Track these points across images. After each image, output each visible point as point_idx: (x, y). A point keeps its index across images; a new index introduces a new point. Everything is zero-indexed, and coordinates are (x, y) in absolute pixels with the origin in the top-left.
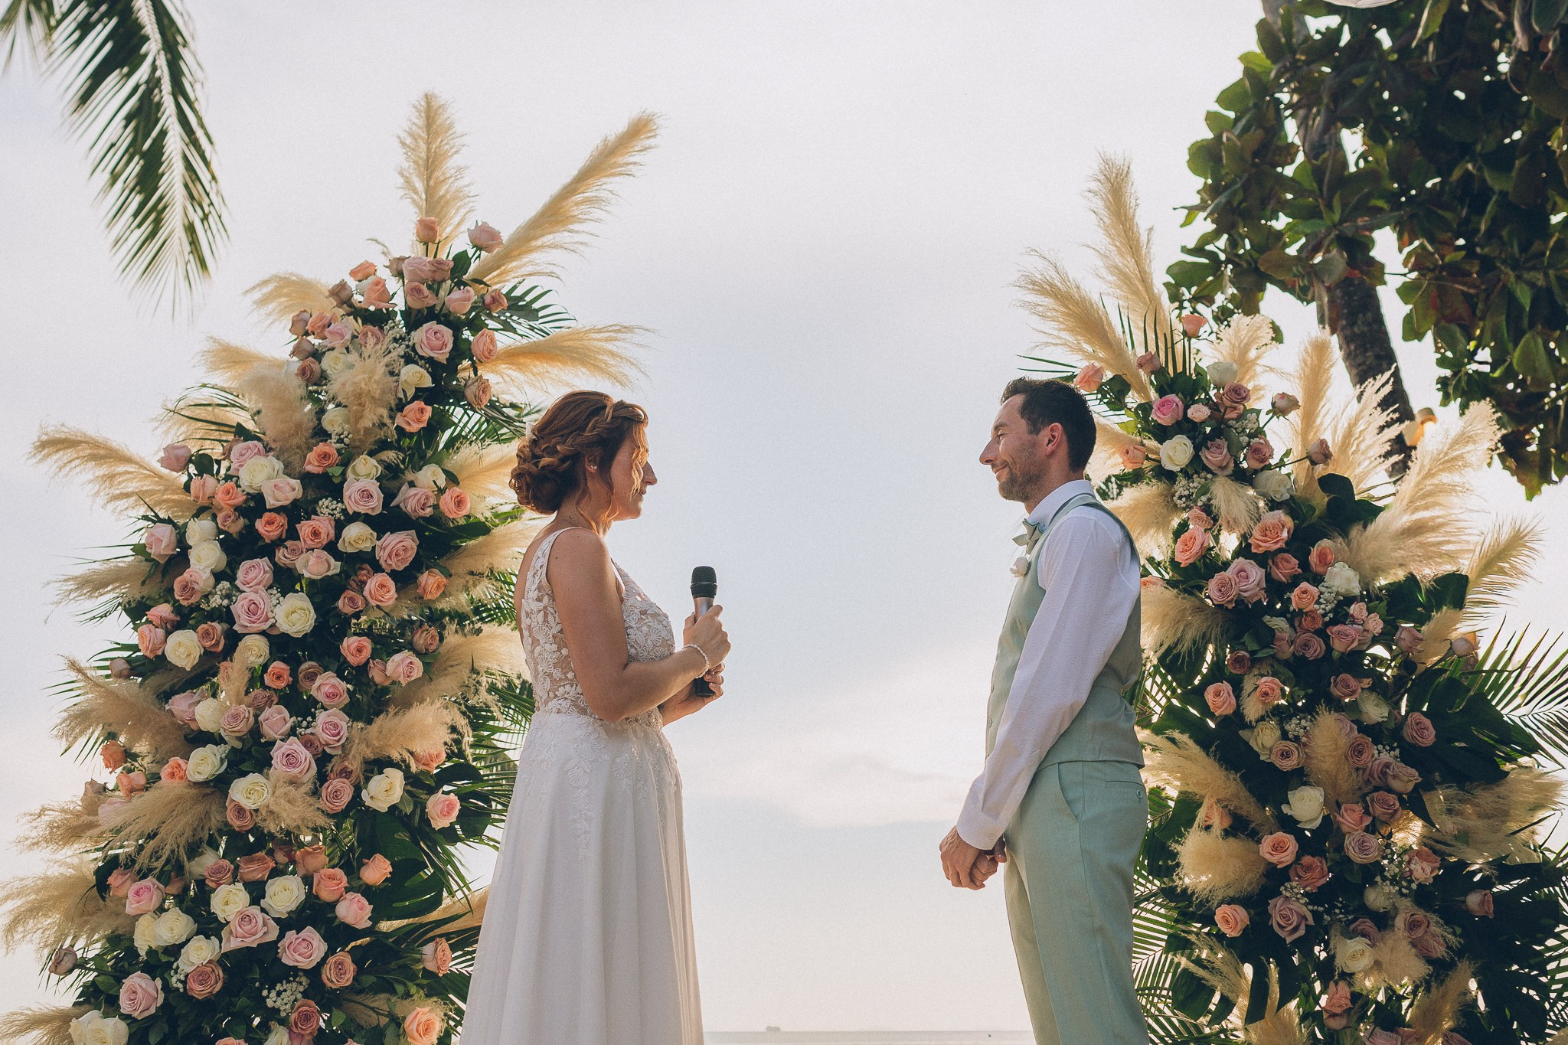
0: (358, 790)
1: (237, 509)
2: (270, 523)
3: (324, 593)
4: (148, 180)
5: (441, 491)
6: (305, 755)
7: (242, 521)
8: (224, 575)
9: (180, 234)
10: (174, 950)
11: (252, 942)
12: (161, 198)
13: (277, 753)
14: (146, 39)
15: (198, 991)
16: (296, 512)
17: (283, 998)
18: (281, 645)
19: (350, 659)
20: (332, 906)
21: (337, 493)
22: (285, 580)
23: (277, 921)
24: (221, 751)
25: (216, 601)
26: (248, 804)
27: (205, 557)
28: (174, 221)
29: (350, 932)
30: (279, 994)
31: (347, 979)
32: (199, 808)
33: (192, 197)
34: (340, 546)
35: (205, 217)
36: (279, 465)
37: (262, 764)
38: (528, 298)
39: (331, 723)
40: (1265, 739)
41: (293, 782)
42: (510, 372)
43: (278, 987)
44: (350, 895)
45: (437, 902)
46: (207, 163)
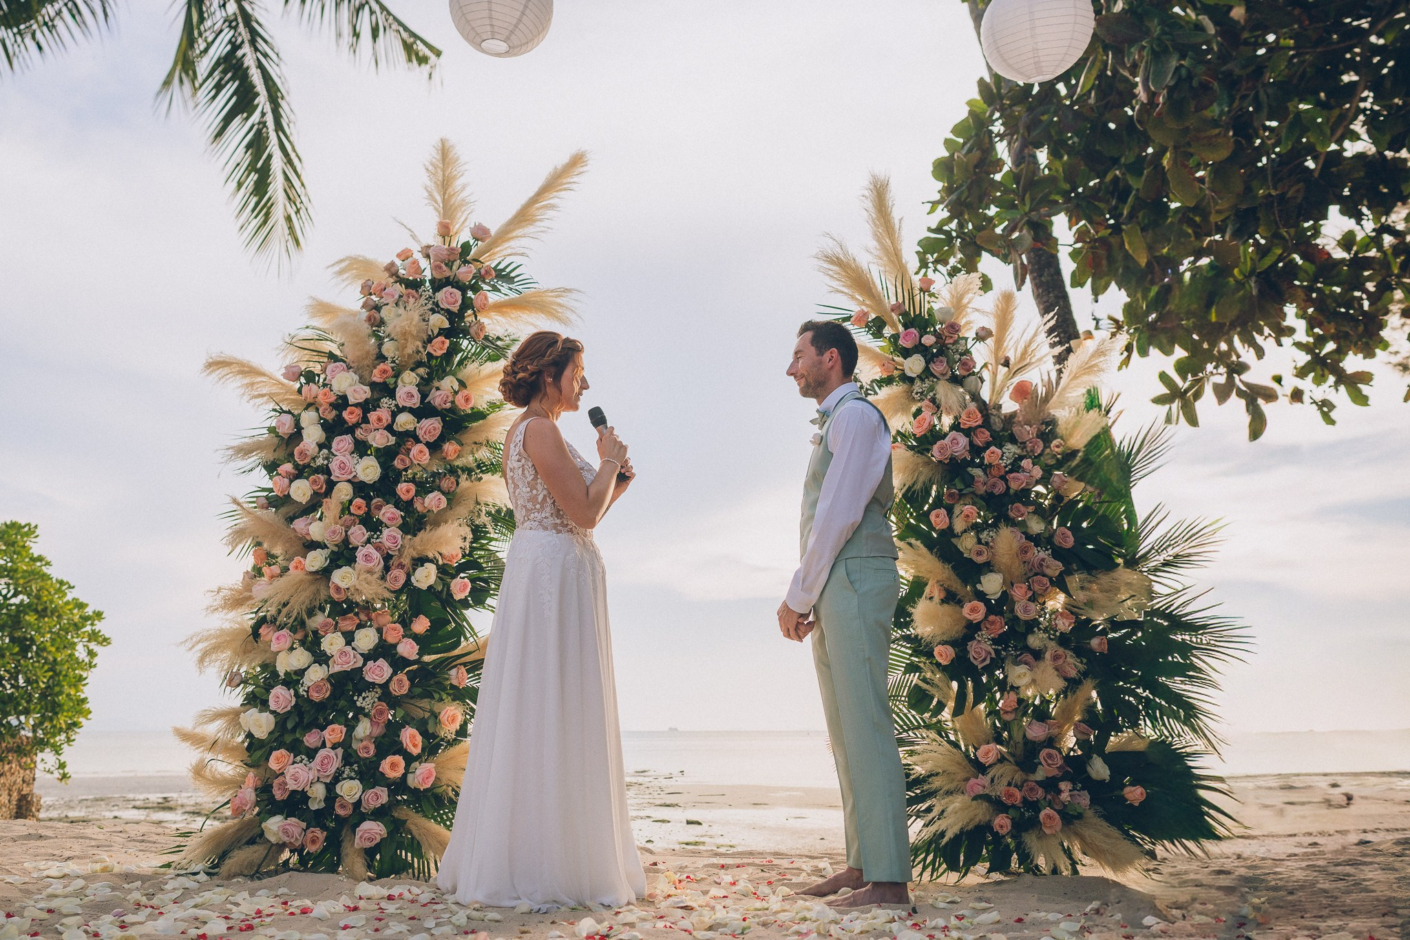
0: (409, 576)
1: (331, 404)
2: (351, 413)
3: (386, 456)
4: (261, 188)
5: (456, 393)
6: (376, 555)
7: (334, 412)
8: (325, 445)
9: (282, 222)
10: (301, 673)
11: (347, 668)
12: (269, 199)
13: (360, 554)
14: (257, 94)
15: (316, 697)
16: (367, 407)
17: (366, 701)
18: (360, 488)
19: (402, 496)
20: (395, 646)
21: (391, 393)
22: (361, 448)
23: (362, 655)
24: (326, 552)
25: (320, 462)
26: (343, 585)
27: (313, 434)
28: (278, 214)
29: (406, 662)
30: (364, 699)
31: (405, 690)
32: (313, 588)
33: (289, 198)
34: (395, 427)
35: (298, 211)
36: (356, 377)
37: (351, 561)
38: (508, 270)
39: (391, 535)
40: (967, 544)
41: (370, 572)
42: (497, 317)
43: (364, 694)
44: (405, 640)
45: (458, 643)
46: (298, 176)
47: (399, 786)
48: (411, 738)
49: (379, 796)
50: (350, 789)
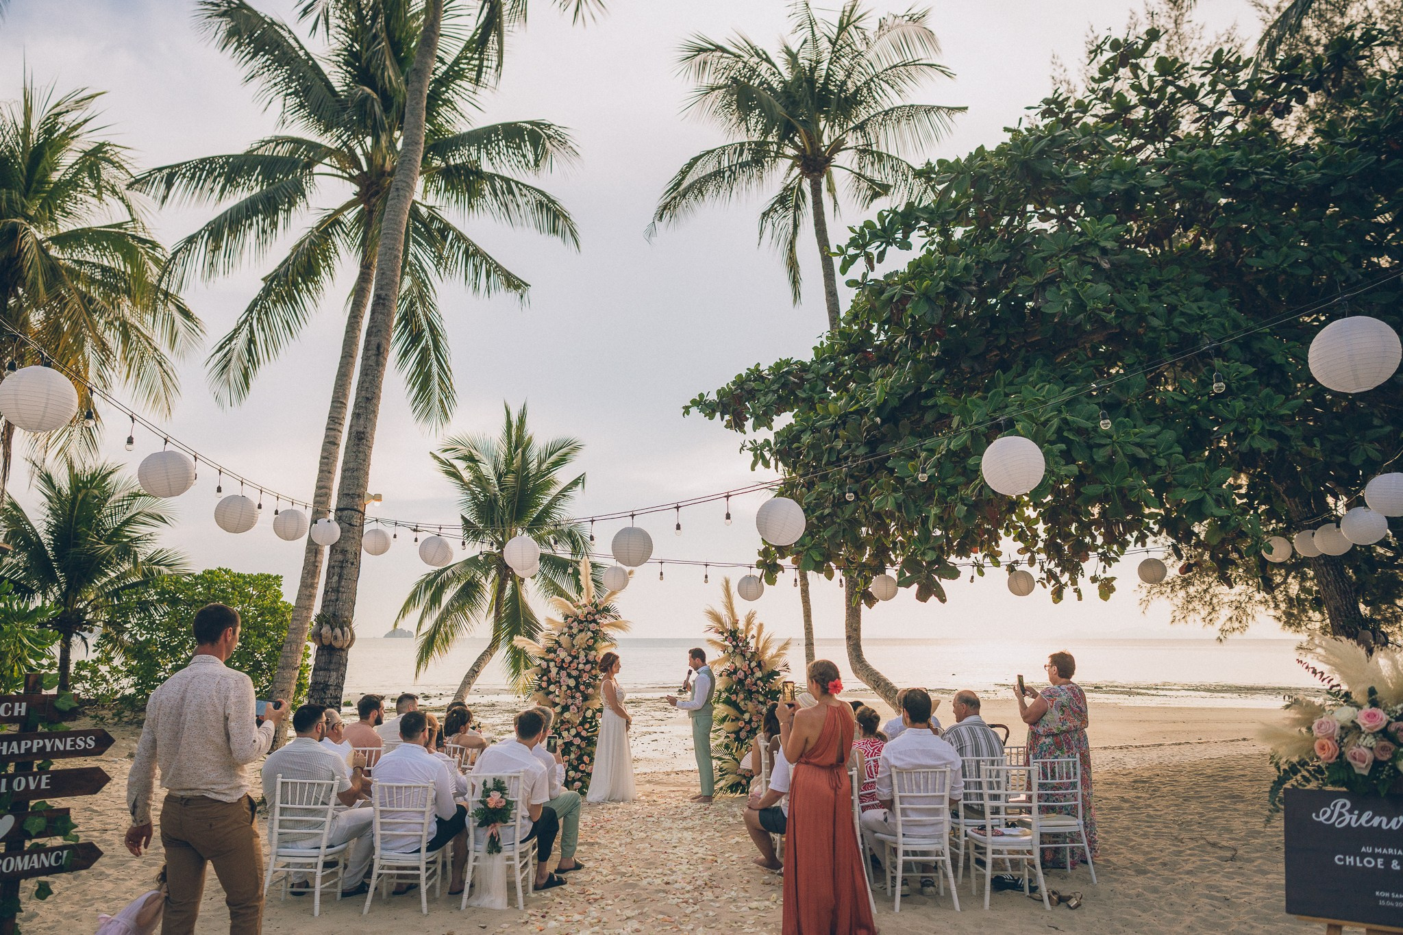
0: (584, 713)
2: (566, 664)
3: (576, 677)
4: (425, 385)
13: (571, 707)
16: (571, 662)
18: (569, 687)
20: (580, 732)
21: (578, 658)
22: (569, 676)
27: (554, 671)
29: (584, 737)
31: (583, 745)
36: (567, 652)
37: (569, 710)
40: (742, 704)
41: (575, 714)
42: (606, 628)
44: (584, 731)
47: (583, 772)
48: (586, 758)
49: (580, 774)
50: (572, 773)
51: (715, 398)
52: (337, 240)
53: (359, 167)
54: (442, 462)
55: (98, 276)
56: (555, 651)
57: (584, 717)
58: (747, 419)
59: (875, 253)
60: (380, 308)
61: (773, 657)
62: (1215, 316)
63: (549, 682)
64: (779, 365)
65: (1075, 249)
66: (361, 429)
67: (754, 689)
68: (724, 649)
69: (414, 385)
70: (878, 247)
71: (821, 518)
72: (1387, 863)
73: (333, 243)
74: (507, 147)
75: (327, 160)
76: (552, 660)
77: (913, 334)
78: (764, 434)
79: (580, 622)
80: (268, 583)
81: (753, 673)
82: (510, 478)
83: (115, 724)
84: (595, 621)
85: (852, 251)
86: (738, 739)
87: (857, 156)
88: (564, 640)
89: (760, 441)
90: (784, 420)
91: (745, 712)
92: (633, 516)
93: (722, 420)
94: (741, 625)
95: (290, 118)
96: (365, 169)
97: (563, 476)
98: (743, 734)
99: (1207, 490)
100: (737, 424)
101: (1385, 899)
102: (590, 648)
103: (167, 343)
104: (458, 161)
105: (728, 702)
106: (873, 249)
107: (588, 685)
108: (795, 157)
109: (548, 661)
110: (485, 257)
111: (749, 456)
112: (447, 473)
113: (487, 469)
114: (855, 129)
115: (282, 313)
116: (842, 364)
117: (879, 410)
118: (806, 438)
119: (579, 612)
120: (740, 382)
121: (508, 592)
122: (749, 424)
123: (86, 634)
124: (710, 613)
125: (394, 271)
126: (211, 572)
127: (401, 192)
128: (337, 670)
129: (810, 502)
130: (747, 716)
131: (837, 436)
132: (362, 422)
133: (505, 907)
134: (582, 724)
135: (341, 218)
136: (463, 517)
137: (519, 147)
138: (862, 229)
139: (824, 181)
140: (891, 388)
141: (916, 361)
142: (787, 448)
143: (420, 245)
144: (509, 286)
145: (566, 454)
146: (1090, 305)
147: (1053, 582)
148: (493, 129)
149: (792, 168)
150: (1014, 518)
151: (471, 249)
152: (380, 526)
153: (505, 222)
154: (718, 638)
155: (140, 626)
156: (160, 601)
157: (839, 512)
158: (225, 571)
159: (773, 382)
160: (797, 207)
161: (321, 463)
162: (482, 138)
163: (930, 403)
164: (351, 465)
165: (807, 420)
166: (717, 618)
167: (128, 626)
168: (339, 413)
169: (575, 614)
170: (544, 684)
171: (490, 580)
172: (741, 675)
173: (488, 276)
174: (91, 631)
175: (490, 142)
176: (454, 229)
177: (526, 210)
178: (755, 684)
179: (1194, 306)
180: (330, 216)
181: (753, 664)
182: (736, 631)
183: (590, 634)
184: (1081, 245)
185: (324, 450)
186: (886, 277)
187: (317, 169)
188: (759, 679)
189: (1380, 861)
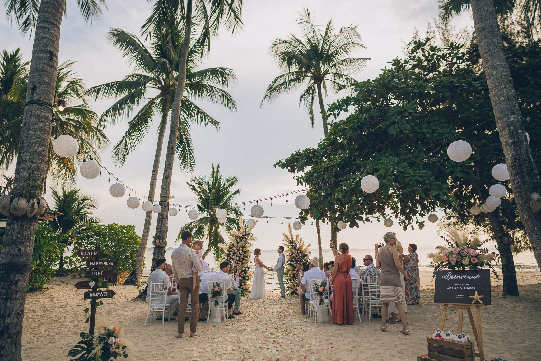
4: (185, 158)
7: (234, 252)
13: (238, 267)
16: (237, 252)
18: (237, 260)
19: (241, 261)
21: (240, 250)
22: (237, 256)
25: (233, 257)
27: (232, 255)
39: (240, 265)
40: (295, 265)
42: (249, 240)
45: (247, 274)
47: (242, 288)
48: (243, 284)
51: (285, 162)
52: (154, 109)
53: (161, 84)
54: (190, 185)
55: (74, 123)
56: (232, 248)
57: (242, 270)
58: (295, 169)
59: (337, 113)
60: (172, 134)
61: (305, 249)
62: (448, 133)
63: (230, 258)
64: (306, 150)
65: (401, 113)
66: (167, 175)
67: (299, 260)
68: (289, 246)
69: (181, 158)
70: (338, 111)
71: (319, 202)
72: (459, 288)
73: (152, 109)
74: (213, 76)
75: (150, 82)
76: (231, 251)
77: (350, 139)
78: (301, 174)
79: (240, 238)
80: (130, 228)
81: (298, 255)
82: (214, 190)
83: (79, 278)
84: (245, 238)
85: (329, 113)
86: (294, 277)
87: (333, 76)
88: (235, 244)
89: (300, 176)
90: (308, 169)
91: (296, 268)
92: (257, 201)
93: (287, 169)
94: (294, 239)
95: (138, 68)
96: (163, 84)
97: (232, 190)
98: (295, 275)
99: (441, 191)
100: (292, 170)
101: (458, 297)
102: (244, 247)
103: (98, 146)
104: (195, 81)
105: (290, 264)
106: (336, 112)
107: (243, 259)
108: (312, 77)
109: (230, 251)
110: (204, 113)
111: (296, 181)
112: (192, 189)
113: (205, 187)
114: (332, 66)
115: (136, 135)
116: (328, 150)
117: (338, 165)
118: (315, 175)
119: (239, 235)
120: (293, 156)
121: (213, 231)
122: (296, 170)
123: (68, 247)
124: (284, 234)
125: (177, 122)
126: (111, 225)
127: (179, 96)
128: (161, 254)
129: (316, 196)
130: (297, 269)
131: (325, 174)
132: (167, 172)
133: (221, 322)
134: (241, 272)
135: (155, 101)
136: (197, 204)
137: (216, 76)
138: (332, 105)
139: (322, 85)
140: (342, 158)
141: (350, 149)
142: (309, 179)
143: (184, 111)
144: (212, 123)
145: (233, 182)
146: (405, 132)
147: (404, 224)
148: (208, 70)
149: (310, 80)
150: (390, 202)
151: (199, 111)
152: (174, 207)
153: (211, 101)
154: (287, 243)
155: (88, 244)
156: (94, 235)
157: (326, 199)
158: (116, 224)
159: (304, 156)
160: (313, 94)
161: (150, 186)
162: (204, 73)
163: (354, 163)
164: (164, 187)
165: (315, 169)
166: (286, 236)
167: (83, 244)
168: (156, 169)
169: (238, 235)
170: (228, 259)
171: (207, 226)
172: (294, 255)
173: (205, 120)
174: (70, 246)
175: (206, 75)
176: (194, 104)
177: (218, 96)
178: (299, 258)
179: (441, 130)
180: (151, 101)
181: (299, 252)
182: (292, 241)
183: (243, 242)
184: (402, 112)
185: (151, 182)
186: (340, 121)
187: (147, 85)
188: (301, 257)
189: (457, 287)
